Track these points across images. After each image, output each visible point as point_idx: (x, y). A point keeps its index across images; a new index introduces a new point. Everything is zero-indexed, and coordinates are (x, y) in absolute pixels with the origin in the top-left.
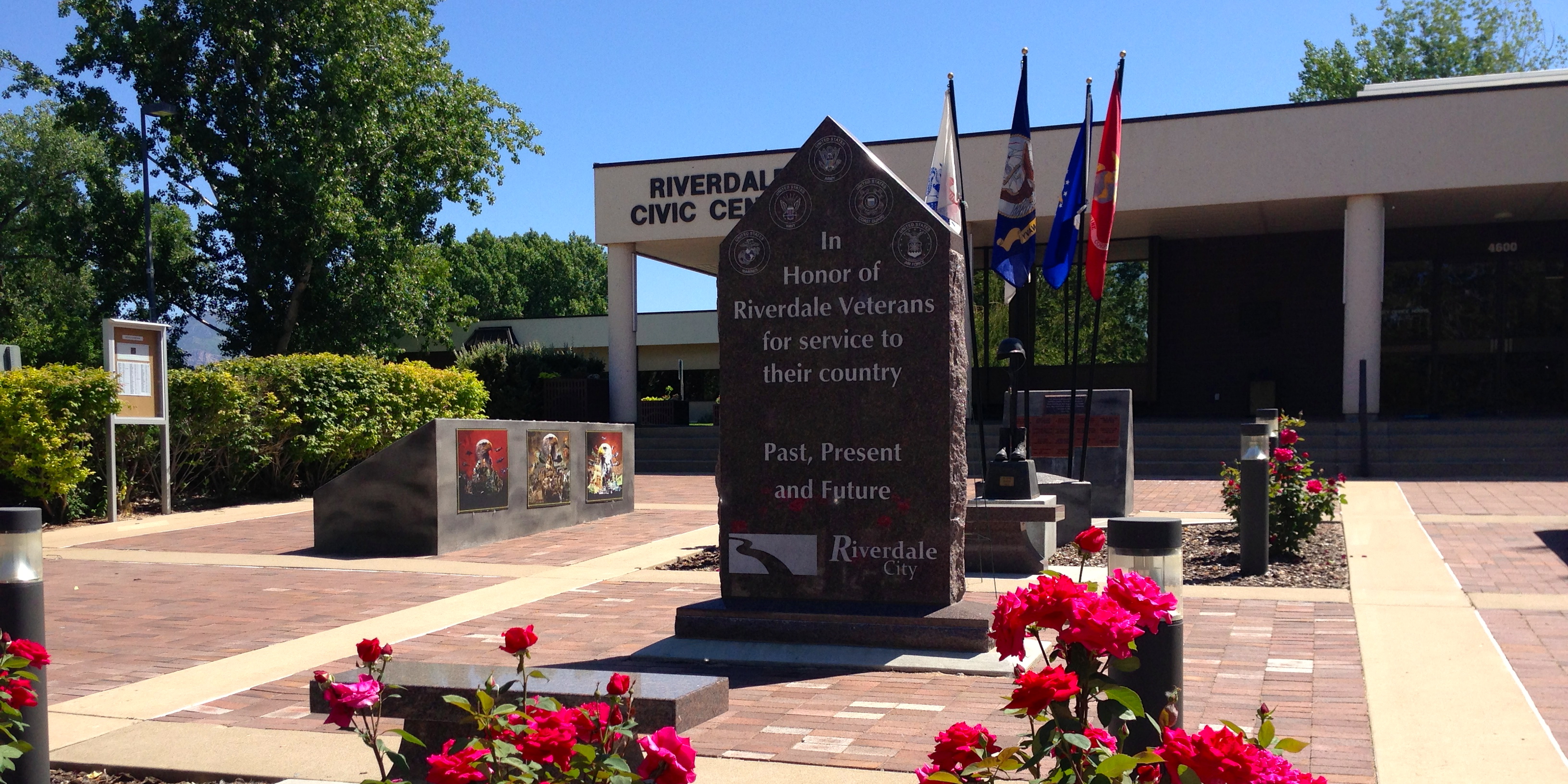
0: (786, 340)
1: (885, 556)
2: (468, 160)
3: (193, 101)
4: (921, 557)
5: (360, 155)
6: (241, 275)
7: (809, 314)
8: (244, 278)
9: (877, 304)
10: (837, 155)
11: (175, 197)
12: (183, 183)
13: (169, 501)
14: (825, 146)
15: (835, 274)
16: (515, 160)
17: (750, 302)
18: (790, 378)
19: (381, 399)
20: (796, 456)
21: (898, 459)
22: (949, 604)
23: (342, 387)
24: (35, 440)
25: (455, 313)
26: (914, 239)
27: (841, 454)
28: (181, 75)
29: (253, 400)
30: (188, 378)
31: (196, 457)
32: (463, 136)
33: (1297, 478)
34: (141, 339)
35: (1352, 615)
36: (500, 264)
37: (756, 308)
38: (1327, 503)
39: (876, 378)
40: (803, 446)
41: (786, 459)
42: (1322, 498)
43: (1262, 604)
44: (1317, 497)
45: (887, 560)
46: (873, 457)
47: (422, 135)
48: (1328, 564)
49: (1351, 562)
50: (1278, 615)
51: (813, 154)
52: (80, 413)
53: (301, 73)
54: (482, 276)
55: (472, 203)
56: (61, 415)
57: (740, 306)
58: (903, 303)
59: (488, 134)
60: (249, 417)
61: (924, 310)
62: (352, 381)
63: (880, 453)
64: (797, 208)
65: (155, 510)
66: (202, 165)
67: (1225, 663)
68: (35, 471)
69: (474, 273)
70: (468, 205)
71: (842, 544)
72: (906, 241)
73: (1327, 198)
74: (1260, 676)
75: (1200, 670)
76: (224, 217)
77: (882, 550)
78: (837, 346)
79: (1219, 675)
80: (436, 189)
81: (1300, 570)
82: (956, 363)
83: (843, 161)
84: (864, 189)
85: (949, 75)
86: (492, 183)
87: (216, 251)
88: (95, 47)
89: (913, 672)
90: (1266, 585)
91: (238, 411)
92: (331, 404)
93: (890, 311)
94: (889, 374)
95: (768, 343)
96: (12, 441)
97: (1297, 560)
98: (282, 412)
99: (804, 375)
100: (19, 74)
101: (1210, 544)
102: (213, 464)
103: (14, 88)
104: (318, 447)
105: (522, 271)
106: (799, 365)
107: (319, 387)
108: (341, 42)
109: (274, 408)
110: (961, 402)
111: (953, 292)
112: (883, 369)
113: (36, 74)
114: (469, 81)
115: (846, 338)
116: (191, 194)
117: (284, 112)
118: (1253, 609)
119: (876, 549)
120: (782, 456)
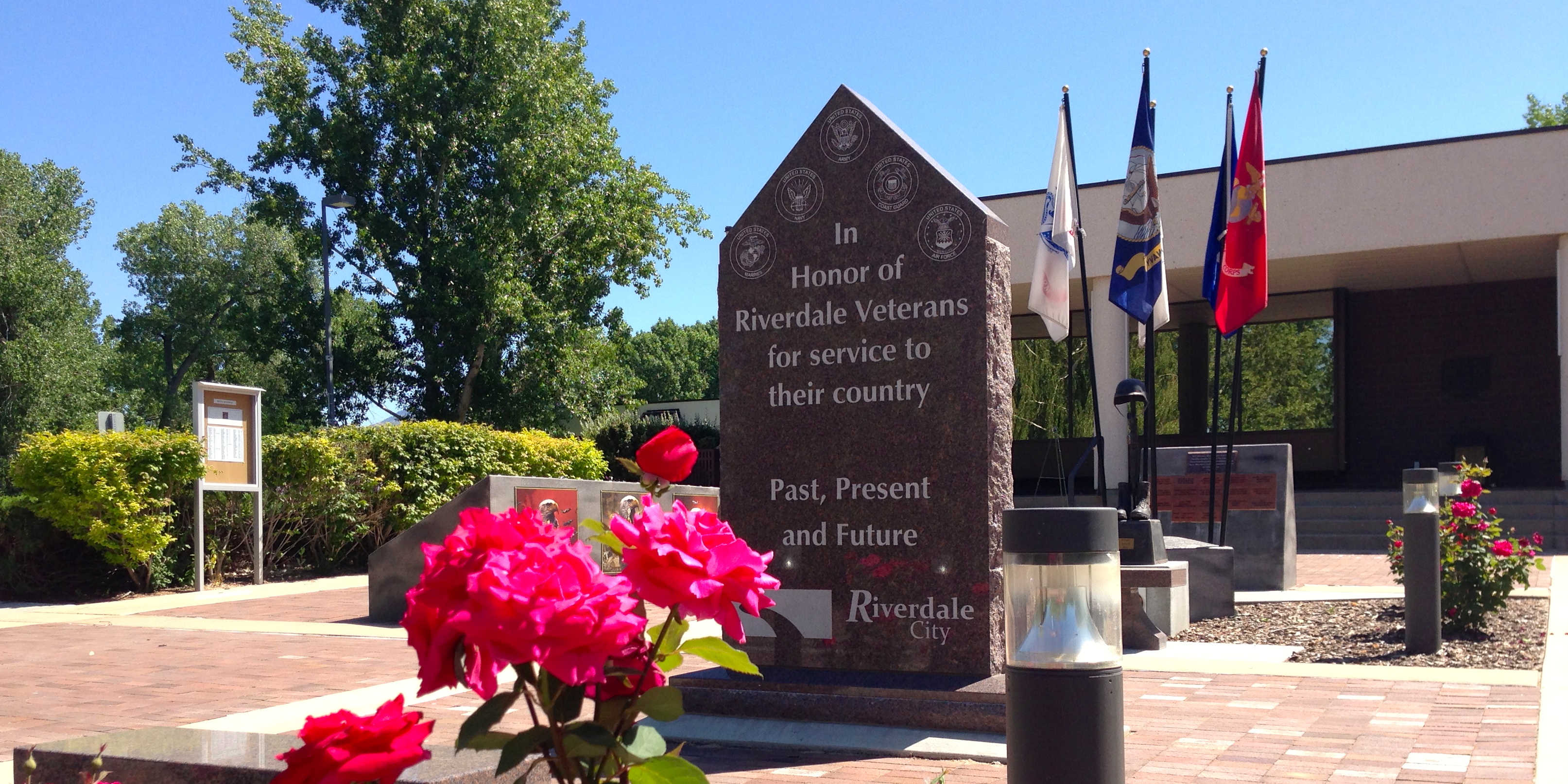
0: (795, 355)
1: (912, 615)
2: (636, 243)
3: (378, 195)
4: (955, 617)
5: (532, 242)
6: (420, 362)
7: (822, 323)
8: (422, 364)
9: (900, 307)
10: (852, 130)
11: (358, 288)
12: (367, 274)
13: (261, 570)
14: (839, 121)
15: (851, 273)
16: (684, 244)
17: (754, 310)
18: (800, 400)
19: (490, 467)
20: (806, 493)
21: (926, 496)
22: (990, 676)
23: (444, 455)
24: (113, 505)
25: (624, 396)
26: (944, 227)
27: (859, 491)
28: (367, 170)
29: (350, 466)
30: (283, 444)
31: (292, 526)
32: (631, 220)
33: (1481, 538)
34: (234, 403)
35: (1537, 702)
36: (682, 351)
37: (761, 317)
38: (1519, 569)
39: (899, 398)
40: (814, 482)
41: (795, 498)
42: (1514, 563)
43: (1423, 687)
44: (1507, 561)
45: (914, 620)
46: (897, 494)
47: (590, 220)
48: (1521, 642)
49: (1549, 641)
50: (1440, 699)
51: (824, 132)
52: (162, 477)
53: (477, 163)
54: (663, 364)
55: (640, 287)
56: (140, 478)
57: (742, 315)
58: (930, 305)
59: (656, 219)
60: (344, 484)
61: (955, 311)
62: (457, 448)
63: (904, 488)
64: (807, 196)
65: (249, 580)
66: (385, 257)
67: (1352, 756)
68: (116, 537)
69: (657, 362)
70: (636, 289)
71: (861, 600)
72: (933, 229)
73: (1535, 236)
74: (1393, 774)
75: (1314, 765)
76: (404, 306)
77: (908, 608)
78: (853, 359)
79: (1337, 772)
80: (605, 274)
81: (1484, 648)
82: (995, 377)
83: (859, 138)
84: (884, 170)
85: (1064, 88)
86: (658, 265)
87: (397, 339)
88: (286, 144)
89: (938, 759)
90: (1436, 666)
91: (332, 478)
92: (433, 472)
93: (916, 315)
94: (914, 392)
95: (774, 359)
96: (89, 506)
97: (1480, 637)
98: (380, 479)
99: (814, 396)
100: (213, 170)
101: (1379, 619)
102: (311, 533)
103: (208, 184)
104: (418, 516)
105: (703, 358)
106: (810, 384)
107: (421, 453)
108: (514, 131)
109: (371, 475)
110: (1002, 424)
111: (991, 289)
112: (908, 386)
113: (229, 171)
114: (642, 168)
115: (864, 349)
116: (374, 285)
117: (461, 203)
118: (1409, 692)
119: (901, 607)
120: (791, 495)
